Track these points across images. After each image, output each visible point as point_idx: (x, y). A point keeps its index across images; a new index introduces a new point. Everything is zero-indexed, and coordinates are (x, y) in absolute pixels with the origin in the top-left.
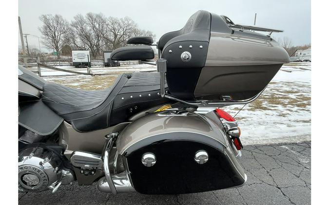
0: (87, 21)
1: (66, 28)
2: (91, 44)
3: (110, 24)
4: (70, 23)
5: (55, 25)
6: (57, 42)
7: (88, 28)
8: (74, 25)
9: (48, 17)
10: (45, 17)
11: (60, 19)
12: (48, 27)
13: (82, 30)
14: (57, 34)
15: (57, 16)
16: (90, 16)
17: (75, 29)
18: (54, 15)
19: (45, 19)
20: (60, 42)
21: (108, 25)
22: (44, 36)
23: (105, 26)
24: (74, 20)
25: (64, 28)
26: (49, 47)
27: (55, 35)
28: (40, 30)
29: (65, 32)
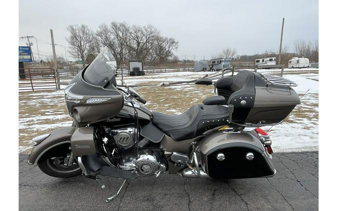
0: (112, 30)
1: (91, 38)
2: (115, 52)
3: (133, 32)
4: (95, 32)
5: (82, 35)
6: (83, 51)
7: (112, 37)
8: (99, 34)
9: (74, 27)
10: (72, 27)
11: (86, 30)
12: (74, 37)
13: (107, 39)
14: (82, 44)
15: (83, 26)
16: (114, 25)
17: (100, 38)
18: (80, 26)
19: (72, 30)
20: (86, 52)
21: (131, 33)
22: (71, 46)
23: (129, 34)
24: (99, 30)
25: (89, 38)
26: (75, 57)
27: (81, 44)
28: (67, 40)
29: (90, 42)
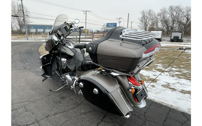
0: (169, 11)
1: (153, 17)
2: (167, 25)
3: (185, 11)
4: (157, 13)
5: (148, 16)
6: (147, 26)
7: (168, 16)
8: (159, 15)
9: (145, 11)
10: (143, 12)
11: (151, 12)
12: (144, 17)
13: (164, 17)
14: (147, 21)
15: (150, 11)
16: (171, 8)
17: (159, 17)
18: (148, 10)
19: (143, 13)
20: (148, 26)
21: (183, 13)
22: (140, 22)
23: (181, 13)
24: (160, 12)
25: (152, 17)
26: (142, 29)
27: (146, 21)
28: (139, 19)
29: (152, 20)
